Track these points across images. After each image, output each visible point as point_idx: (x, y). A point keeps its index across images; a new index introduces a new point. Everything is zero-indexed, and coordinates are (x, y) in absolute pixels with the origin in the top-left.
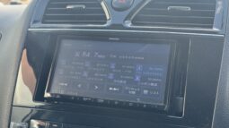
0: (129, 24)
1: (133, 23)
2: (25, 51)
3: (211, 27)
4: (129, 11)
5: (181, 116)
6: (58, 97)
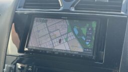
0: (73, 10)
1: (76, 9)
2: (13, 24)
3: (120, 12)
4: (73, 2)
5: (102, 62)
6: (32, 50)
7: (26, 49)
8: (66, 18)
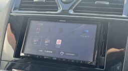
1: (74, 11)
3: (121, 15)
5: (103, 68)
6: (29, 56)
7: (22, 54)
8: (65, 21)
